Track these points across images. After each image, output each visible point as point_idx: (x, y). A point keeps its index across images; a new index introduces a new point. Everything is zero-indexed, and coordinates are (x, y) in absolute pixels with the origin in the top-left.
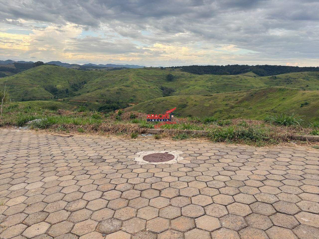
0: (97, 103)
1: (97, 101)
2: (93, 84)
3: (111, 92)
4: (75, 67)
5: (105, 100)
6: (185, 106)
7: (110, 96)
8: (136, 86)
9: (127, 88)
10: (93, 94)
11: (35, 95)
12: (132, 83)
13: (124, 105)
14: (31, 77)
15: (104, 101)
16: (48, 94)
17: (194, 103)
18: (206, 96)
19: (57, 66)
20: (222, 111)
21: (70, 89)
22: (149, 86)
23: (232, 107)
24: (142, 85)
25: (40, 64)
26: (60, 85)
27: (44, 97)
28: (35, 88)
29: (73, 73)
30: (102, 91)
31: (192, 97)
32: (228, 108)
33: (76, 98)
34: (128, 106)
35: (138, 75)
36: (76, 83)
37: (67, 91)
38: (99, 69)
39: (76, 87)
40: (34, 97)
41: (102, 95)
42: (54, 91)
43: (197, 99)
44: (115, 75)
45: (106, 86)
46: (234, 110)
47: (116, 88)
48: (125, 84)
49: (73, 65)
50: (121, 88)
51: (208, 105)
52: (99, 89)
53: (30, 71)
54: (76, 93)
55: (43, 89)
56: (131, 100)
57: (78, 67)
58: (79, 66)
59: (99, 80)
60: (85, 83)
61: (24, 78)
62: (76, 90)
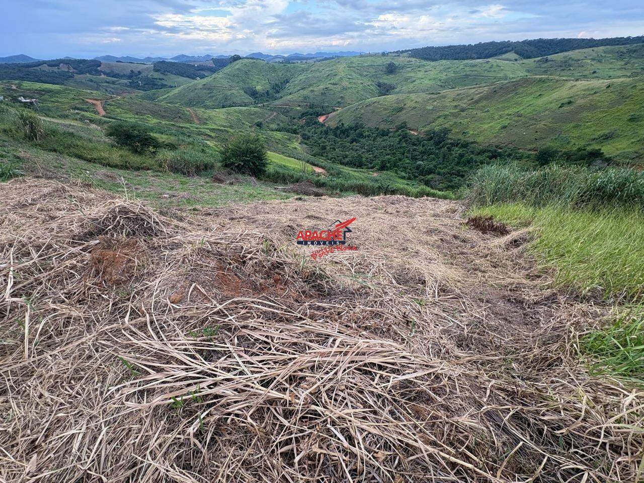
0: (298, 108)
1: (299, 106)
2: (296, 82)
3: (316, 93)
4: (277, 60)
5: (309, 104)
6: (400, 109)
7: (314, 98)
8: (345, 83)
9: (335, 86)
10: (295, 97)
11: (235, 100)
12: (341, 79)
13: (330, 109)
14: (228, 77)
15: (307, 105)
16: (248, 99)
17: (414, 105)
18: (432, 94)
19: (255, 60)
20: (448, 115)
21: (271, 92)
22: (361, 81)
23: (463, 110)
24: (354, 81)
25: (236, 58)
26: (260, 87)
27: (244, 103)
28: (233, 91)
29: (273, 69)
30: (305, 92)
31: (413, 96)
32: (457, 111)
33: (277, 102)
34: (334, 111)
35: (350, 67)
36: (277, 82)
37: (267, 93)
38: (304, 61)
39: (278, 88)
40: (233, 103)
41: (305, 98)
42: (254, 94)
43: (419, 100)
44: (322, 68)
45: (311, 85)
46: (463, 114)
47: (322, 87)
48: (332, 81)
49: (276, 57)
50: (327, 86)
51: (431, 108)
52: (302, 89)
53: (227, 70)
54: (278, 95)
55: (242, 92)
56: (339, 102)
57: (281, 60)
58: (283, 57)
59: (302, 77)
60: (288, 82)
61: (221, 78)
62: (278, 92)
